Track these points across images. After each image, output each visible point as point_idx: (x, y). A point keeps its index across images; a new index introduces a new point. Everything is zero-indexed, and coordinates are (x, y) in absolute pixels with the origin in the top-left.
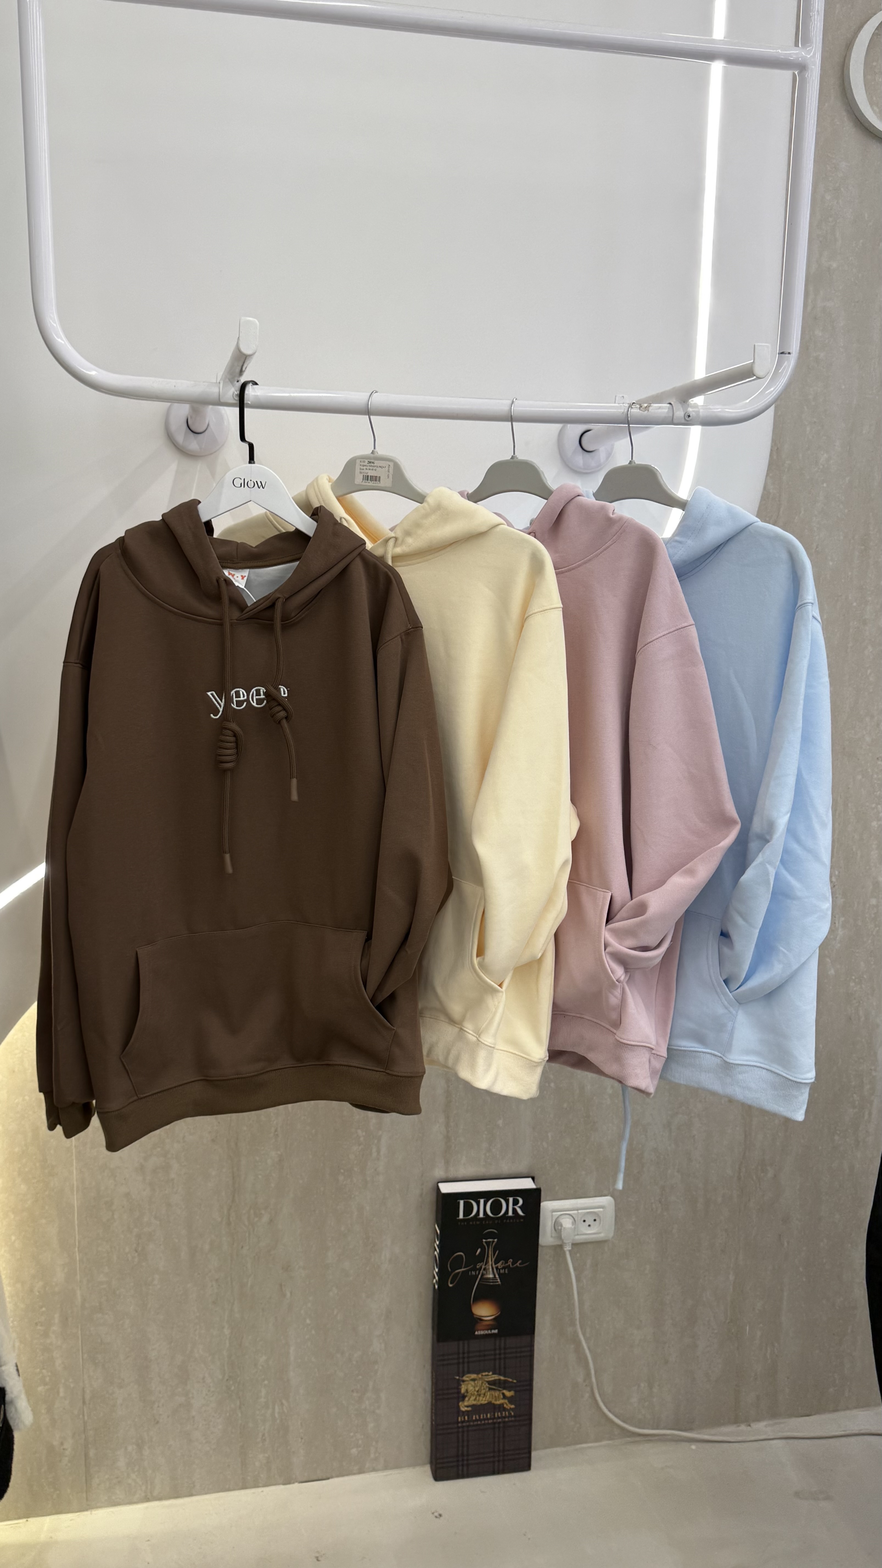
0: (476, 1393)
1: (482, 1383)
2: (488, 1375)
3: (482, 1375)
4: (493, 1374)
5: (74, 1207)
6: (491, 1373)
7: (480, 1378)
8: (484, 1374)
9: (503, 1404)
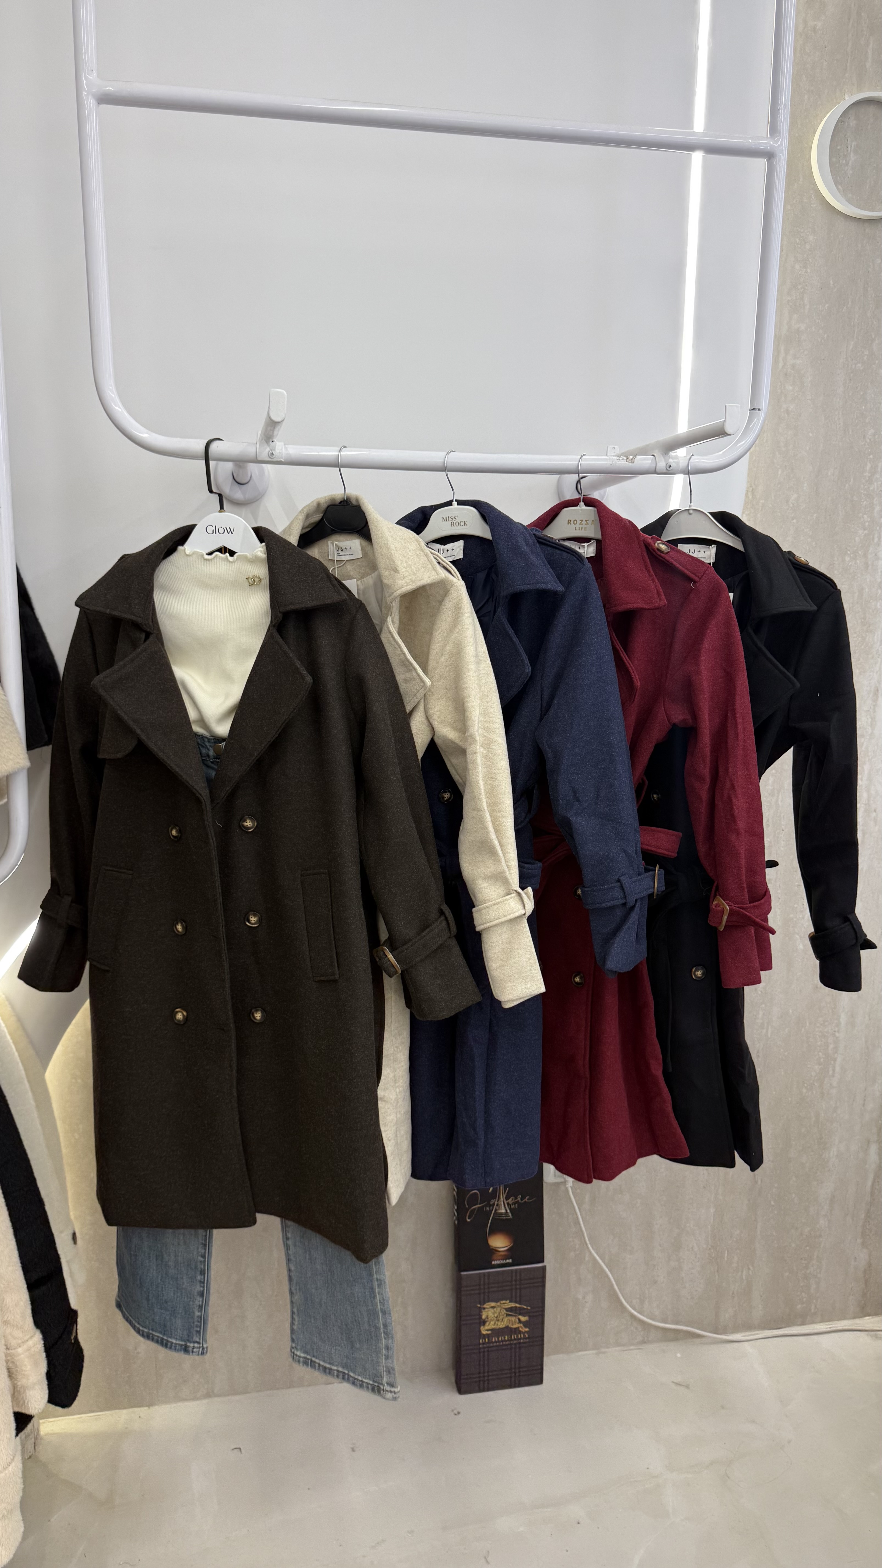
0: (495, 1318)
1: (501, 1310)
2: (505, 1303)
3: (501, 1304)
4: (510, 1302)
6: (508, 1302)
7: (499, 1306)
8: (502, 1302)
9: (518, 1328)
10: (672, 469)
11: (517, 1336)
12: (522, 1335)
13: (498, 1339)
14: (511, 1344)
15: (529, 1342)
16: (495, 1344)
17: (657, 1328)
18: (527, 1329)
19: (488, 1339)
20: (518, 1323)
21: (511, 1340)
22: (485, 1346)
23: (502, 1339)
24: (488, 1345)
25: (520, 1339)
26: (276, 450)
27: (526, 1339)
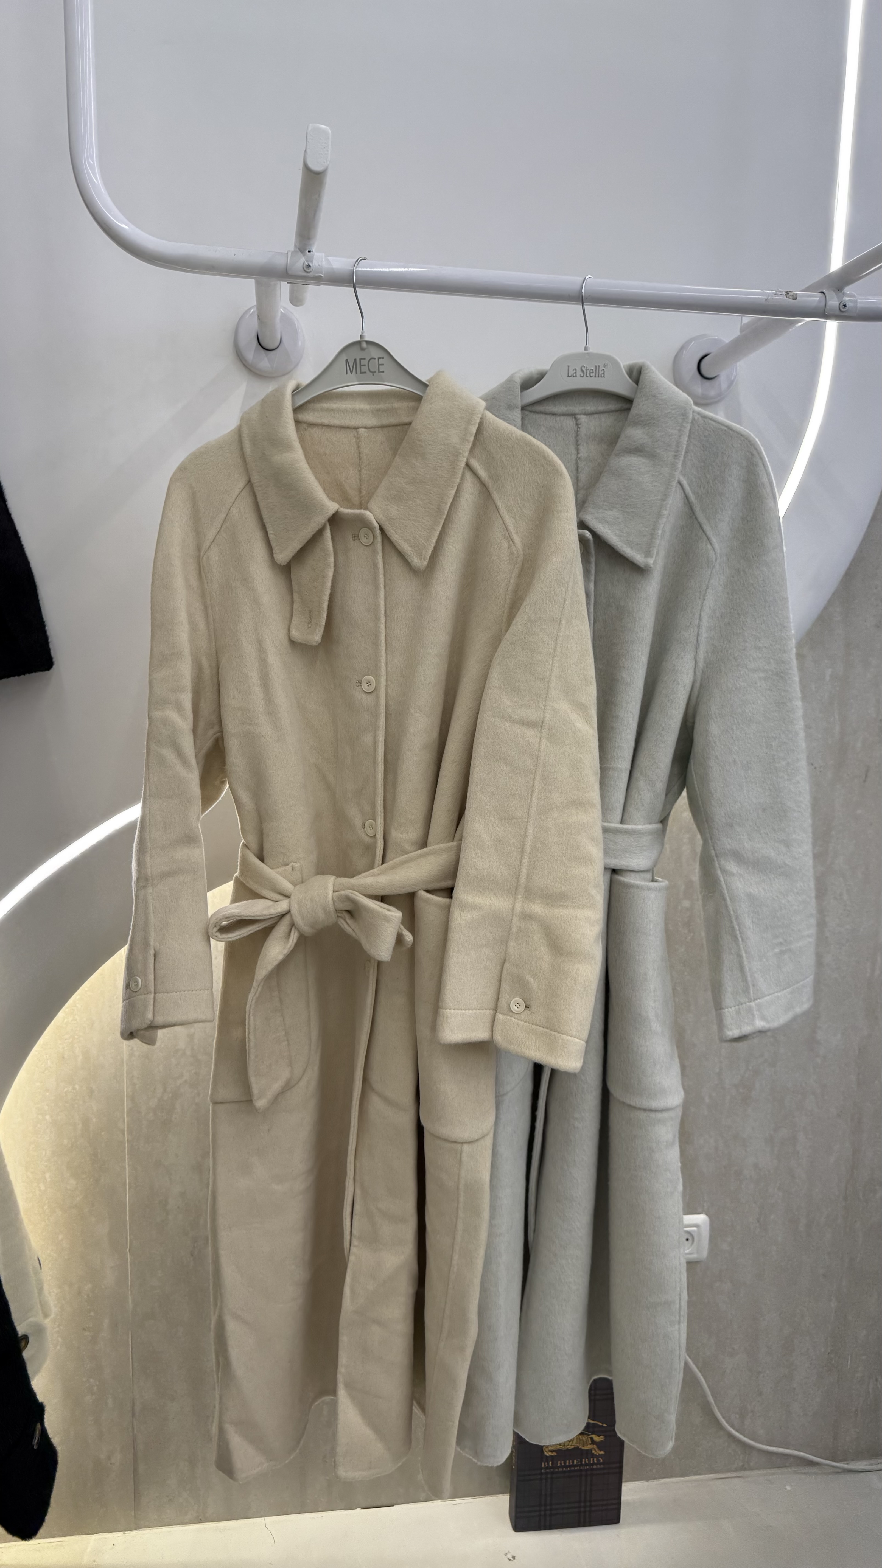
5: (126, 1205)
10: (847, 311)
11: (589, 1461)
12: (595, 1459)
13: (565, 1463)
14: (581, 1470)
15: (604, 1469)
16: (560, 1469)
17: (760, 1451)
18: (602, 1452)
19: (552, 1464)
20: (590, 1444)
21: (581, 1465)
22: (548, 1470)
23: (569, 1463)
24: (552, 1470)
25: (593, 1464)
26: (314, 261)
27: (601, 1464)
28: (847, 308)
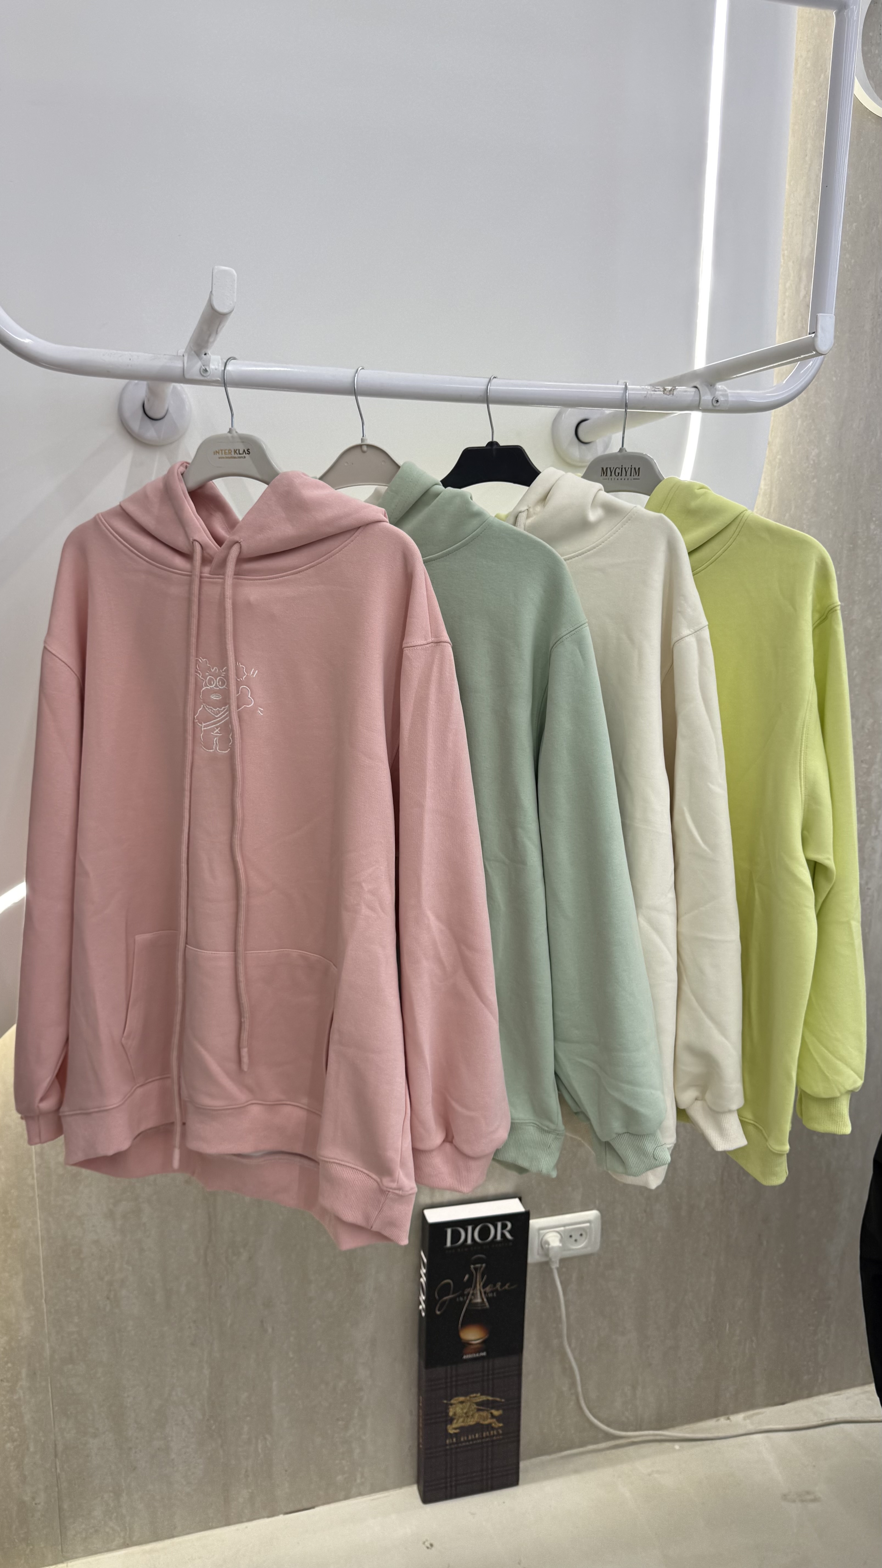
0: (464, 1415)
1: (470, 1405)
2: (476, 1397)
3: (470, 1397)
4: (482, 1394)
5: (39, 1258)
6: (479, 1395)
7: (468, 1401)
8: (472, 1396)
9: (490, 1424)
10: (719, 405)
11: (490, 1433)
12: (495, 1431)
14: (482, 1443)
15: (503, 1440)
16: (464, 1444)
19: (456, 1439)
22: (453, 1446)
23: (472, 1437)
24: (456, 1445)
25: (493, 1435)
26: (210, 364)
27: (499, 1436)
28: (719, 403)
